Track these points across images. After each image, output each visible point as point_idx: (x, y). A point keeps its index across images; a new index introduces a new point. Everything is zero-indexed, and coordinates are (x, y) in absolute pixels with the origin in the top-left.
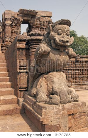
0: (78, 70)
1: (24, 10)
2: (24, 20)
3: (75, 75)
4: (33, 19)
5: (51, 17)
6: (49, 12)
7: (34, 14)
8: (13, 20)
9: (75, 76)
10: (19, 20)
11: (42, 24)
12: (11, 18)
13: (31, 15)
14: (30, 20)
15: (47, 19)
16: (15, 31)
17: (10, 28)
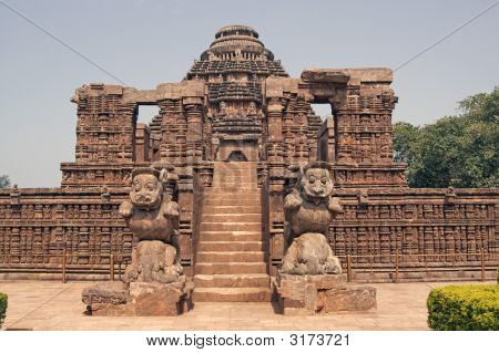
0: (453, 228)
1: (313, 74)
2: (316, 96)
3: (446, 240)
4: (340, 92)
5: (389, 83)
6: (385, 69)
7: (342, 81)
8: (288, 100)
9: (443, 242)
10: (303, 99)
11: (366, 104)
12: (281, 95)
13: (334, 83)
14: (332, 96)
15: (379, 89)
16: (293, 128)
17: (279, 120)
